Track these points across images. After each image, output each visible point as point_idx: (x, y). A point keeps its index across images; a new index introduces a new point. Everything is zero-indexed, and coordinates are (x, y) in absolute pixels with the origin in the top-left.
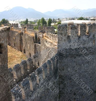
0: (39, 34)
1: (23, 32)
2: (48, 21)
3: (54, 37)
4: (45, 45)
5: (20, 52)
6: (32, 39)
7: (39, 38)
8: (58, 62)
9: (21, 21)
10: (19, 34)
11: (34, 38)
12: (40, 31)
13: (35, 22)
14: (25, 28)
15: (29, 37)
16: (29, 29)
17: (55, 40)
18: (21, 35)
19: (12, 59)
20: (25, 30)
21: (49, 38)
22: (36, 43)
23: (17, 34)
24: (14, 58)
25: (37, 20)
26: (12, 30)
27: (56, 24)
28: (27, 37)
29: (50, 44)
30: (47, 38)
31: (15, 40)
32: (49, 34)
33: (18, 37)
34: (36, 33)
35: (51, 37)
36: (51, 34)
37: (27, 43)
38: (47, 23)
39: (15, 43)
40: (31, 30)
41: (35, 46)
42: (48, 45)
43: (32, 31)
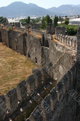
0: (47, 36)
1: (27, 32)
2: (54, 19)
3: (67, 39)
4: (56, 49)
5: (24, 56)
6: (39, 42)
7: (47, 40)
8: (77, 72)
9: (21, 19)
10: (22, 34)
11: (41, 40)
12: (48, 31)
13: (38, 20)
14: (29, 28)
15: (35, 39)
16: (35, 30)
17: (67, 44)
18: (25, 36)
19: (15, 65)
20: (29, 30)
21: (60, 41)
22: (44, 46)
23: (19, 35)
24: (17, 64)
25: (40, 18)
26: (14, 30)
27: (63, 22)
28: (31, 39)
29: (61, 47)
30: (58, 40)
31: (17, 42)
32: (60, 36)
33: (21, 38)
34: (43, 34)
35: (63, 40)
36: (62, 36)
37: (32, 46)
38: (53, 21)
39: (17, 45)
40: (36, 30)
41: (42, 49)
42: (59, 49)
43: (38, 31)
